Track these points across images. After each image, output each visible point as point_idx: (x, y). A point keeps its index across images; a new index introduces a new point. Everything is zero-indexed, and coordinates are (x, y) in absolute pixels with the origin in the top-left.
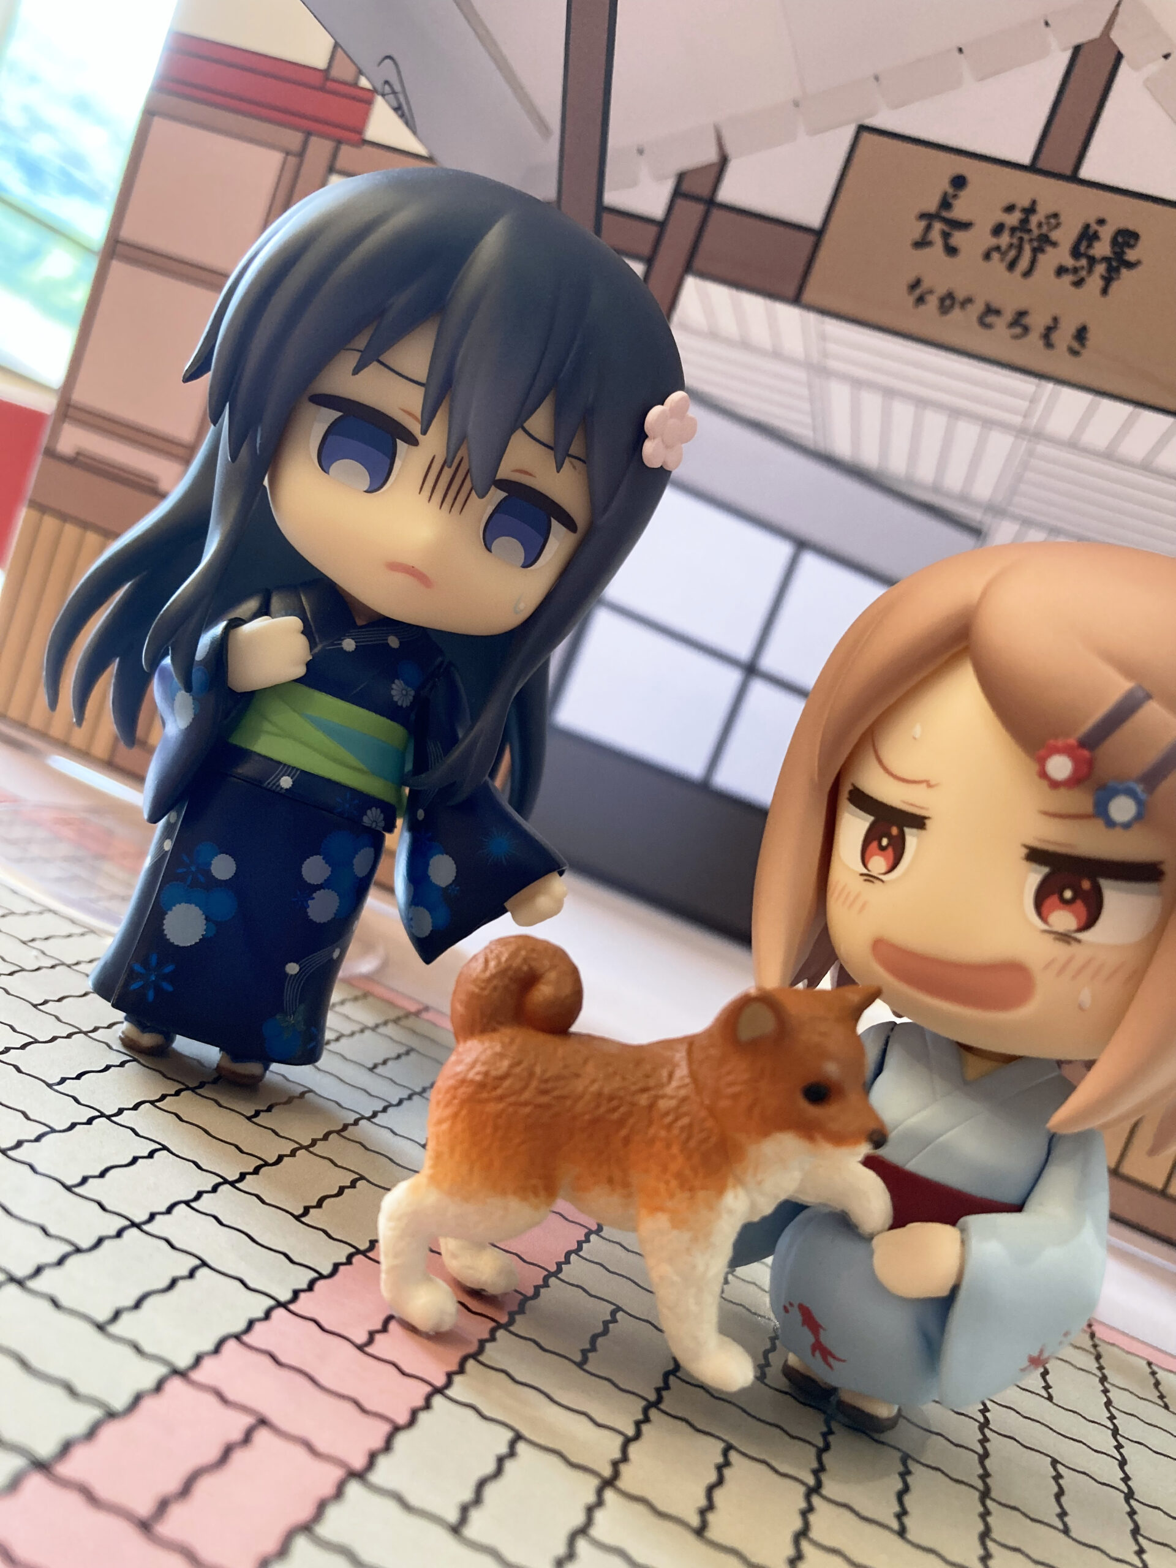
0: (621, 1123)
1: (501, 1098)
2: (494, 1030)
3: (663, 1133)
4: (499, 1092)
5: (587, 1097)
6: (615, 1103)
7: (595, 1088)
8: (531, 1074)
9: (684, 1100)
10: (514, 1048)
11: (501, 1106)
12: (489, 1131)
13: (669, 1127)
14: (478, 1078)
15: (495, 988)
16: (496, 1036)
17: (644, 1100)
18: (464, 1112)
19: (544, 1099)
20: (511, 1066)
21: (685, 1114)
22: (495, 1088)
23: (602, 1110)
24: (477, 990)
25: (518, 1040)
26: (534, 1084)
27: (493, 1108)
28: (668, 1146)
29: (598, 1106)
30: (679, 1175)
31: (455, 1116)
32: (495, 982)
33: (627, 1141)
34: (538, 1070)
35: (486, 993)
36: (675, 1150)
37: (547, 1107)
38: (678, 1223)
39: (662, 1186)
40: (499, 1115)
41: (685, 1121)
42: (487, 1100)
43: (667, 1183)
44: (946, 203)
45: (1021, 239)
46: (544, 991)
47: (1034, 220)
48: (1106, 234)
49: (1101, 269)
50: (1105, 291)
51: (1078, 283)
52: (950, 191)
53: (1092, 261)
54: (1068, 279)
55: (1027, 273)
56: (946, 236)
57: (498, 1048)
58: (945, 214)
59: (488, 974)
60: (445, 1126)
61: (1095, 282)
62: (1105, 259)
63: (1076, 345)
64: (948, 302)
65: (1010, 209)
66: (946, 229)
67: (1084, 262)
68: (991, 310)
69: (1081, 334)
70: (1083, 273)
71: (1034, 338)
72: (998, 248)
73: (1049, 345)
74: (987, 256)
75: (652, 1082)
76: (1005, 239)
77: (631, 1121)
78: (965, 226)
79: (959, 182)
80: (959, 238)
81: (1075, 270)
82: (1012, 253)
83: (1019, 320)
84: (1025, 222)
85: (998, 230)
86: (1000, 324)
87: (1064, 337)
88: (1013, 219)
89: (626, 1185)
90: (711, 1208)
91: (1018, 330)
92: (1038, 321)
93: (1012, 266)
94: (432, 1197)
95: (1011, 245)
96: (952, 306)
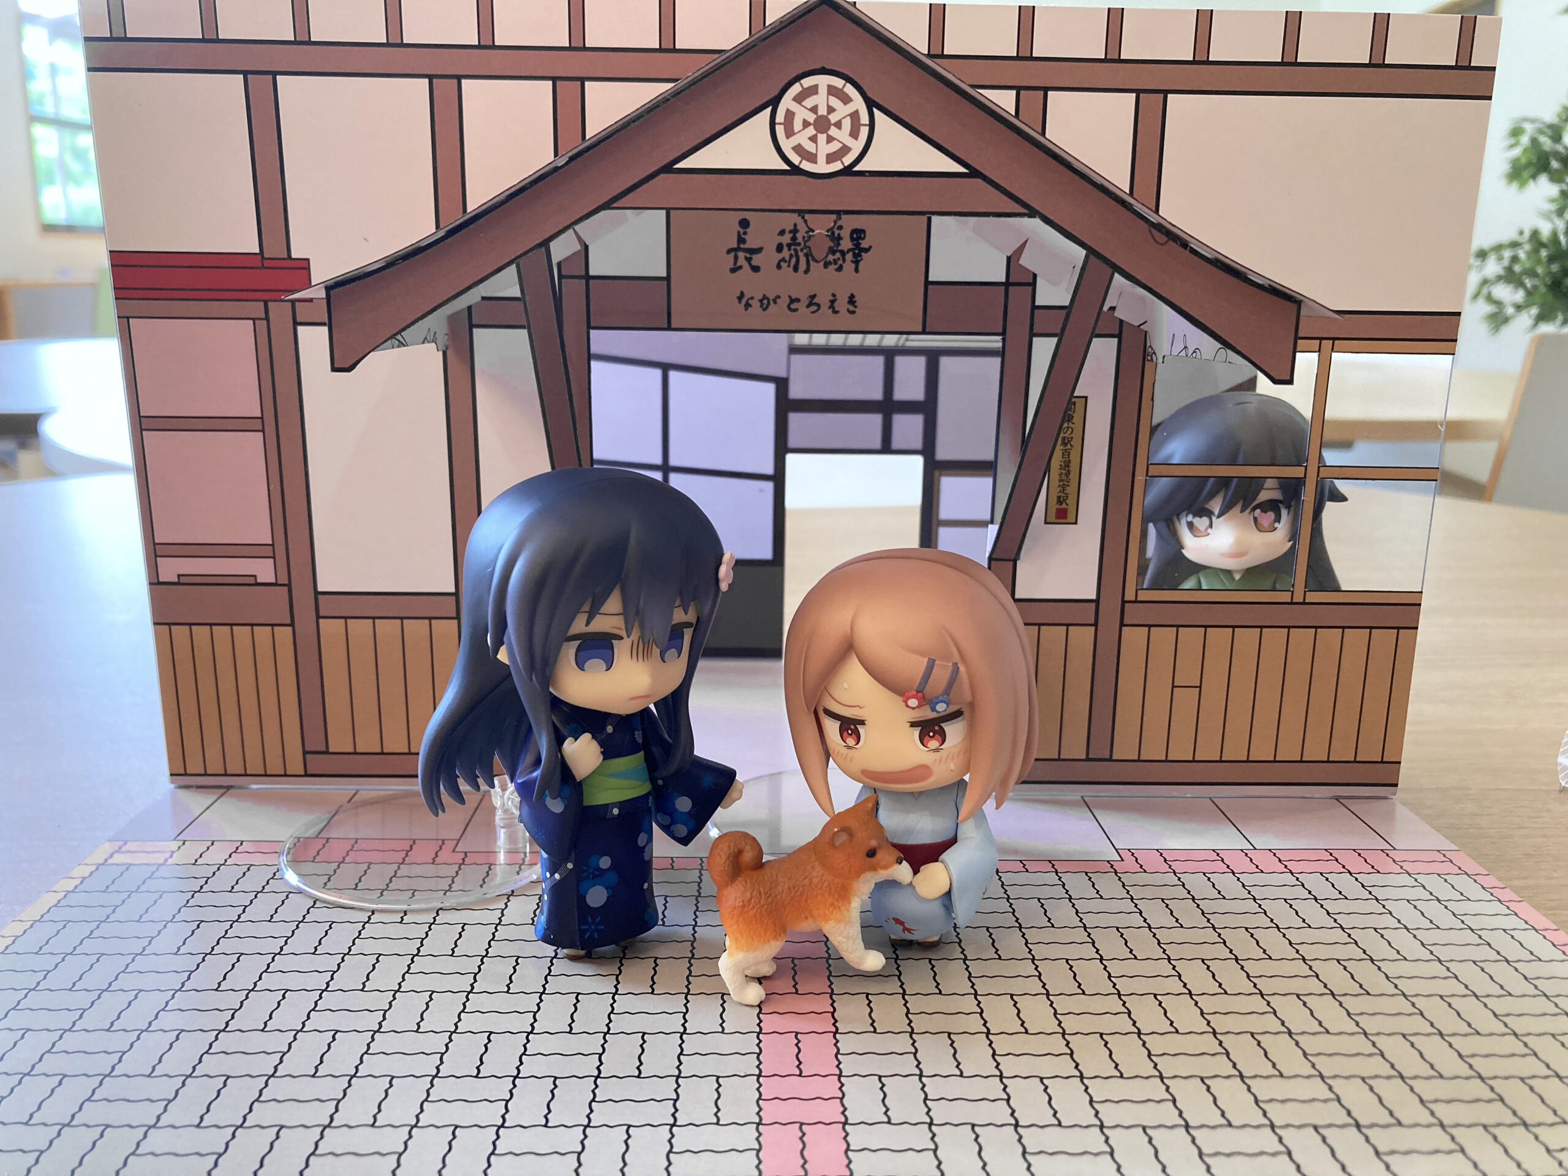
0: (802, 894)
1: (753, 908)
2: (735, 881)
3: (820, 892)
4: (751, 906)
5: (785, 891)
6: (796, 889)
7: (786, 886)
8: (760, 893)
9: (823, 875)
10: (748, 885)
11: (755, 910)
12: (754, 922)
13: (821, 888)
14: (741, 904)
15: (729, 865)
16: (737, 882)
17: (806, 882)
18: (741, 919)
19: (770, 900)
20: (751, 894)
21: (825, 881)
22: (749, 906)
23: (792, 894)
24: (722, 868)
25: (748, 881)
26: (763, 896)
27: (752, 913)
28: (824, 896)
29: (791, 893)
30: (832, 905)
31: (737, 922)
32: (727, 863)
33: (806, 900)
34: (762, 890)
35: (726, 868)
36: (826, 896)
37: (772, 902)
38: (840, 921)
39: (827, 911)
40: (755, 915)
41: (826, 883)
42: (748, 911)
43: (829, 909)
44: (741, 240)
45: (796, 250)
46: (748, 856)
47: (799, 236)
48: (845, 234)
49: (849, 257)
50: (857, 270)
51: (840, 269)
52: (742, 231)
53: (843, 253)
54: (833, 267)
55: (807, 271)
56: (749, 260)
57: (743, 889)
58: (742, 246)
59: (723, 861)
60: (735, 927)
61: (849, 266)
62: (849, 250)
63: (852, 308)
64: (765, 302)
65: (782, 233)
66: (748, 255)
67: (838, 255)
68: (793, 301)
69: (852, 300)
70: (840, 262)
71: (825, 309)
72: (783, 260)
73: (835, 312)
74: (779, 267)
75: (807, 874)
76: (786, 253)
77: (806, 892)
78: (759, 250)
79: (745, 224)
80: (756, 260)
81: (835, 262)
82: (794, 260)
83: (812, 301)
84: (794, 238)
85: (779, 248)
86: (801, 306)
87: (842, 304)
88: (786, 239)
89: (812, 916)
90: (848, 910)
91: (814, 308)
92: (823, 299)
93: (796, 269)
94: (740, 956)
95: (791, 256)
96: (769, 304)
